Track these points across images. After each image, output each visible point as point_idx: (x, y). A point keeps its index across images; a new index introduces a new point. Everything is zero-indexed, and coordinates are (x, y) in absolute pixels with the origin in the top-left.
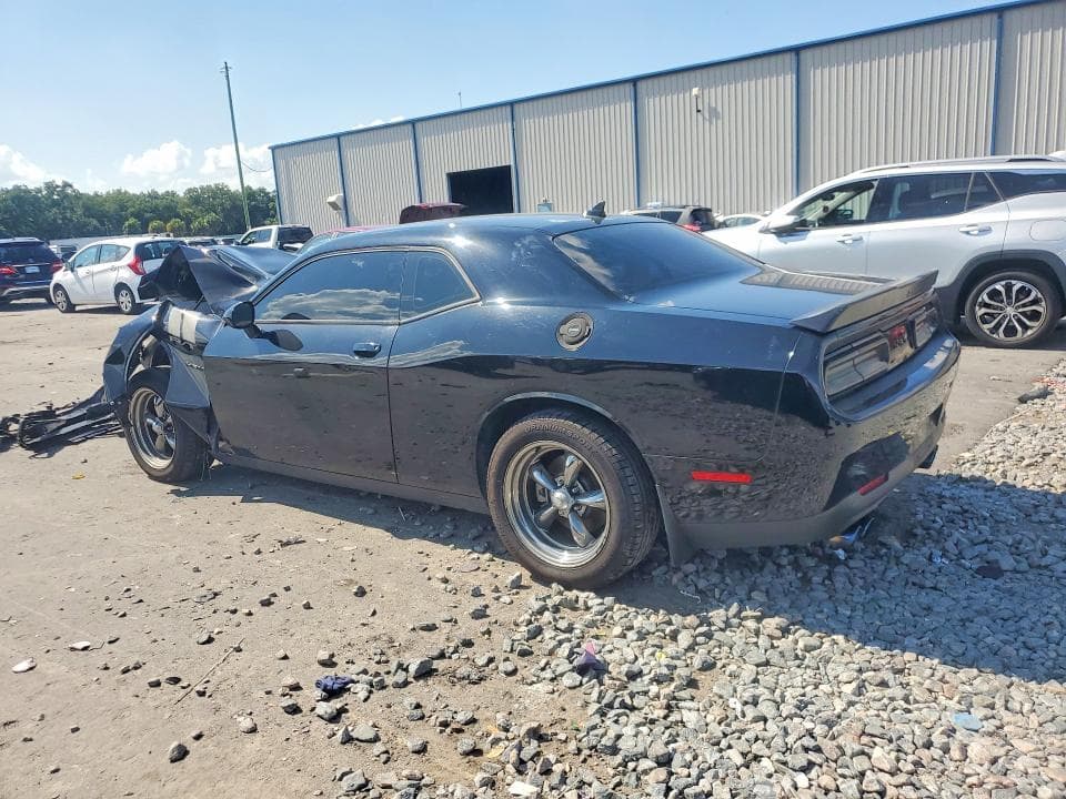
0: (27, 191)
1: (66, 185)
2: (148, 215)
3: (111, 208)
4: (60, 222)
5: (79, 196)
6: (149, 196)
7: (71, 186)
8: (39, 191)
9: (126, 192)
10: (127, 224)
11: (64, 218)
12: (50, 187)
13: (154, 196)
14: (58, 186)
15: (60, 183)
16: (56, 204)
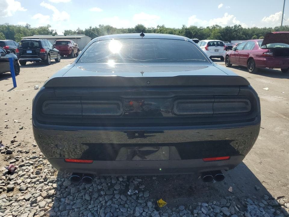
0: (230, 27)
1: (240, 26)
2: (260, 35)
3: (250, 32)
4: (235, 36)
5: (242, 29)
6: (264, 29)
7: (241, 26)
8: (232, 27)
9: (257, 28)
10: (253, 37)
11: (237, 35)
12: (235, 26)
13: (265, 29)
14: (237, 26)
15: (238, 25)
16: (236, 31)
